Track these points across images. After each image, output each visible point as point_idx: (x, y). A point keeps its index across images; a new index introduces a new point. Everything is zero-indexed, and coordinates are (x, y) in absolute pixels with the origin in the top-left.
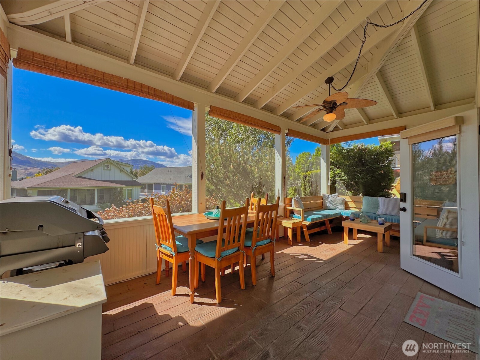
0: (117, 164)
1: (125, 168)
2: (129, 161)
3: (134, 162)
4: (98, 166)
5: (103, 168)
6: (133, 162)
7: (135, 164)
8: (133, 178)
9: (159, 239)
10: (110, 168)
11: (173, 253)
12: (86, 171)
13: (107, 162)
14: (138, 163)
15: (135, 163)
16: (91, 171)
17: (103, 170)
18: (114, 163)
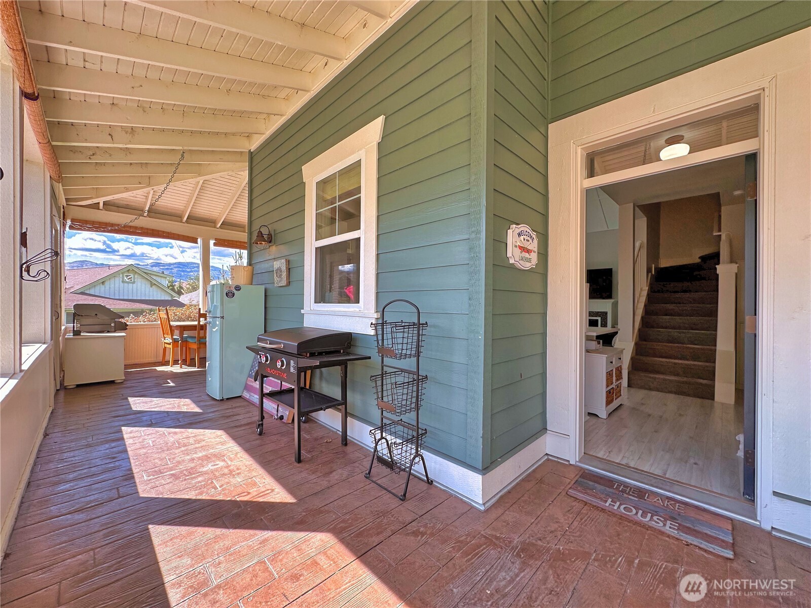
0: (145, 273)
1: (159, 279)
2: (172, 266)
3: (181, 268)
4: (113, 276)
5: (121, 279)
6: (179, 267)
7: (184, 271)
8: (172, 296)
9: (164, 334)
10: (134, 279)
11: (171, 341)
12: (93, 285)
13: (128, 270)
14: (188, 270)
15: (184, 269)
16: (101, 284)
17: (121, 282)
18: (140, 273)
